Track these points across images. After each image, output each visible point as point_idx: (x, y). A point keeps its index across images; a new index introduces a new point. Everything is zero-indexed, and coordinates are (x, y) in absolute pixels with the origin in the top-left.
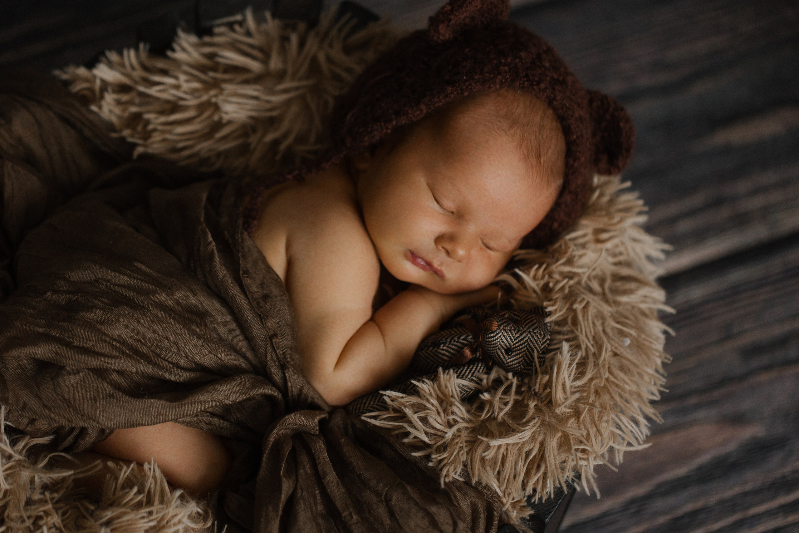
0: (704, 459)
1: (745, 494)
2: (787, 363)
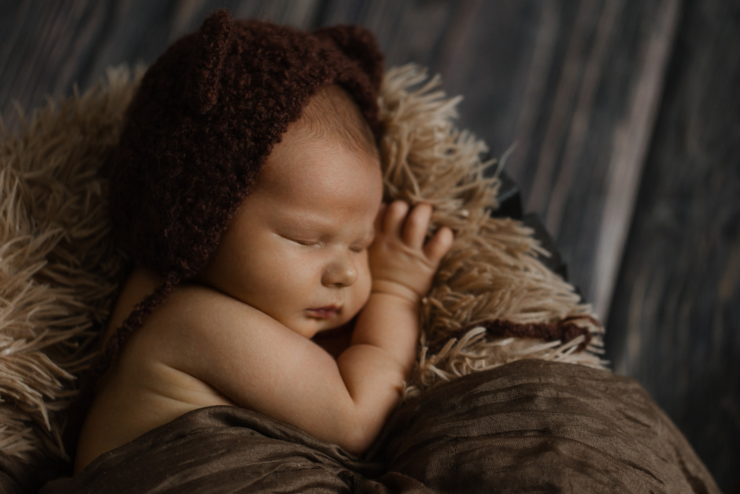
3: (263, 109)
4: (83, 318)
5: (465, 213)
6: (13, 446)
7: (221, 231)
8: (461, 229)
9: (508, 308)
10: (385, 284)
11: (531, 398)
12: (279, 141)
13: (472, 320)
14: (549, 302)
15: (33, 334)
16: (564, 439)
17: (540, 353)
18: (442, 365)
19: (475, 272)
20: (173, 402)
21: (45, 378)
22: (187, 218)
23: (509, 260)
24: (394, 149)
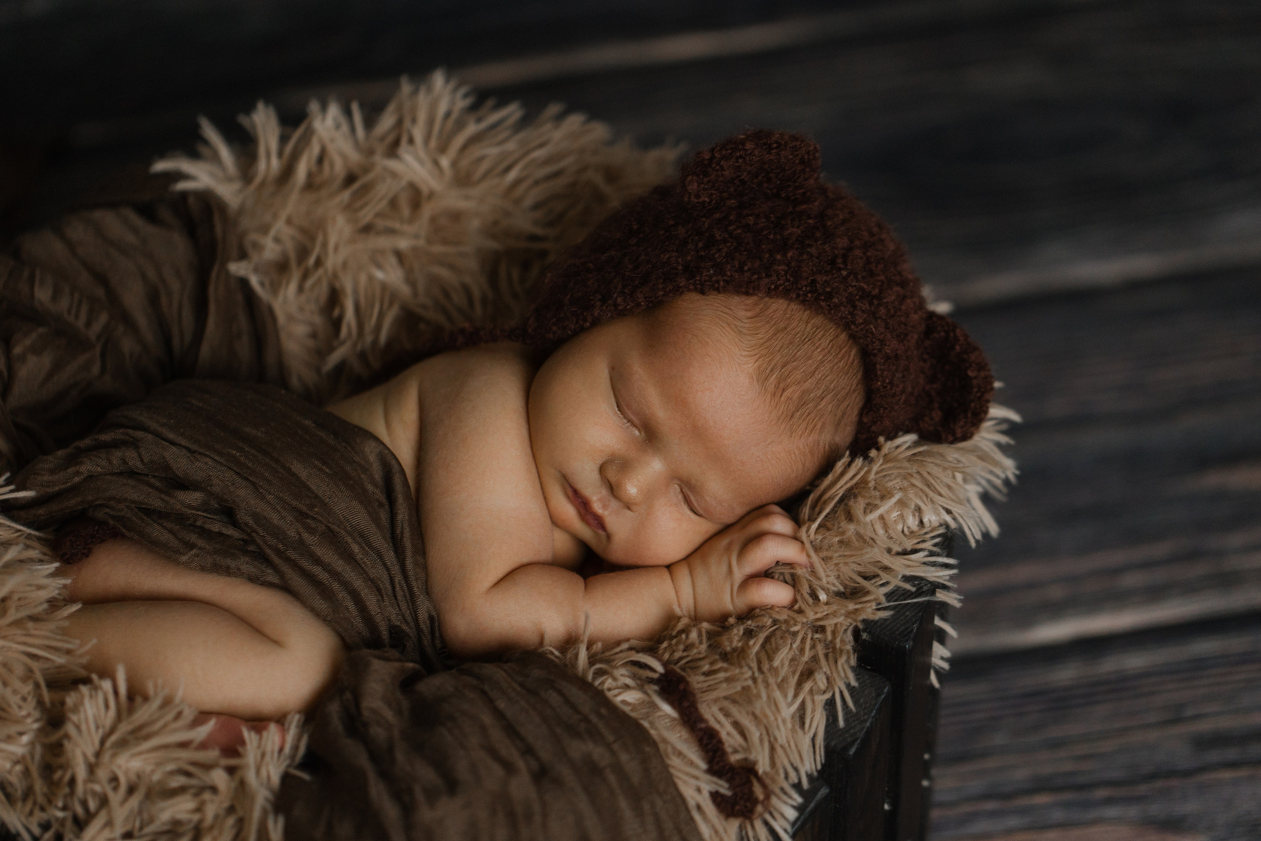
8: (801, 605)
10: (683, 572)
11: (577, 736)
17: (677, 753)
18: (595, 658)
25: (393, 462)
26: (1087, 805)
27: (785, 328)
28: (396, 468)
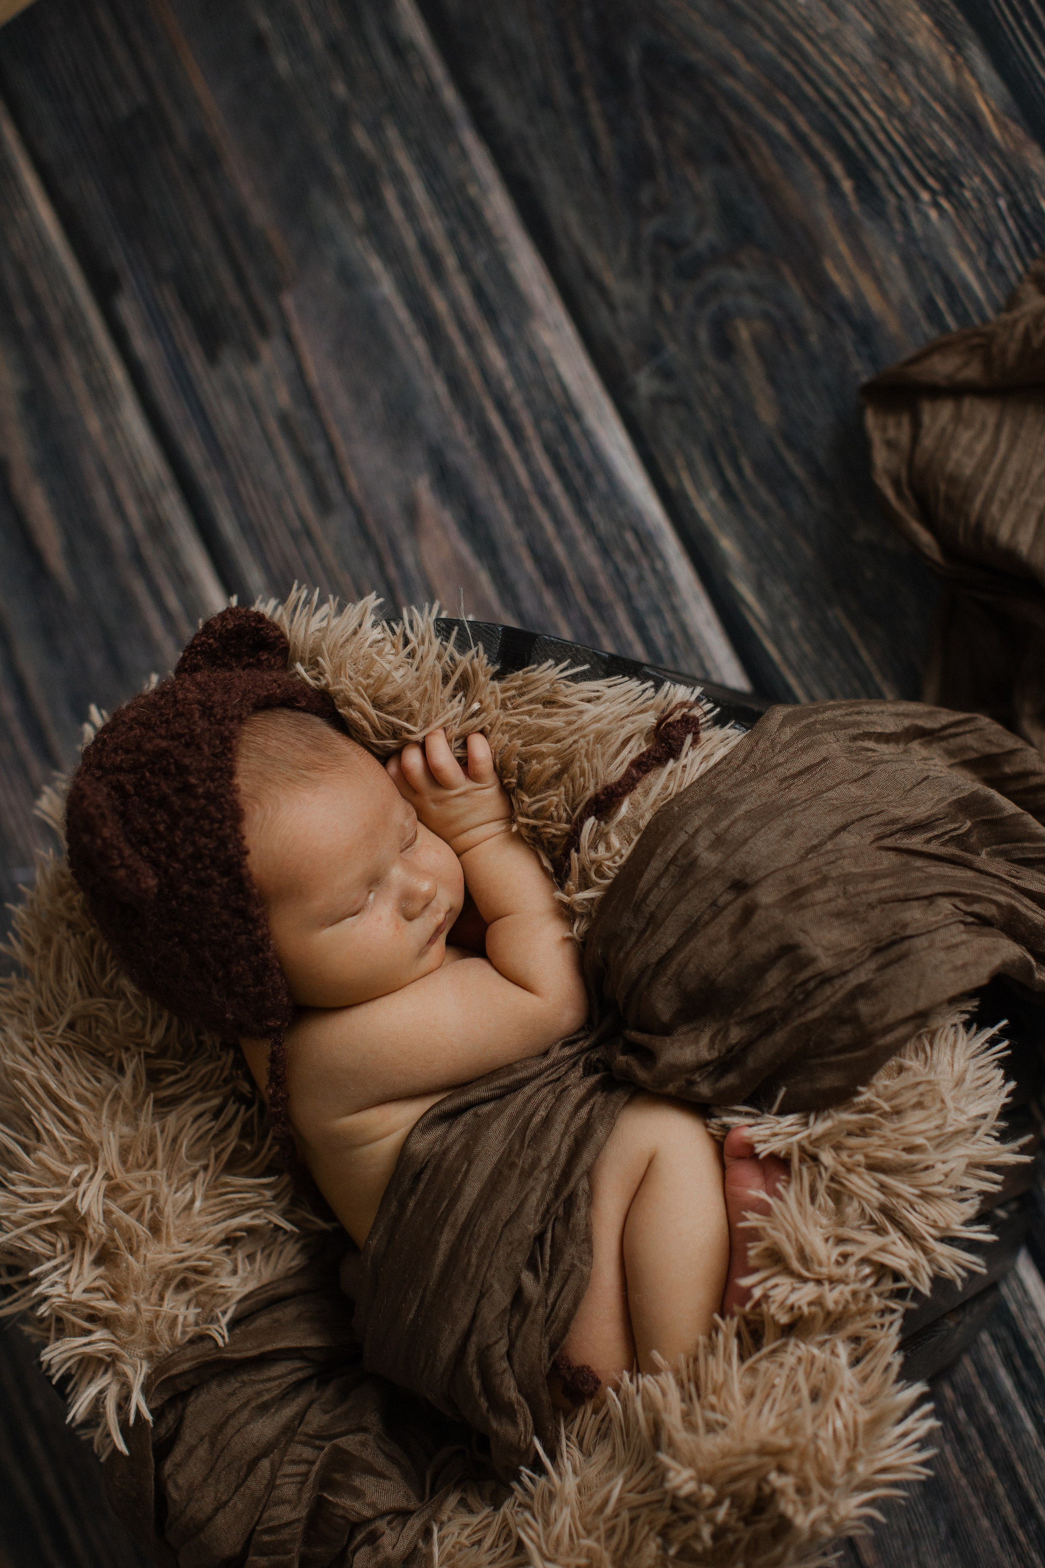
0: (465, 550)
1: (506, 494)
2: (332, 452)
3: (204, 840)
4: (231, 1108)
5: (476, 706)
6: (281, 1262)
7: (275, 971)
8: (486, 724)
9: (596, 775)
10: (464, 839)
11: (693, 863)
12: (247, 853)
13: (574, 810)
14: (629, 728)
15: (203, 1162)
16: (757, 883)
17: (665, 788)
18: (585, 884)
19: (535, 766)
20: (380, 1143)
21: (252, 1197)
22: (236, 989)
23: (556, 722)
24: (355, 715)
25: (430, 1115)
26: (407, 581)
27: (261, 774)
28: (436, 1111)
